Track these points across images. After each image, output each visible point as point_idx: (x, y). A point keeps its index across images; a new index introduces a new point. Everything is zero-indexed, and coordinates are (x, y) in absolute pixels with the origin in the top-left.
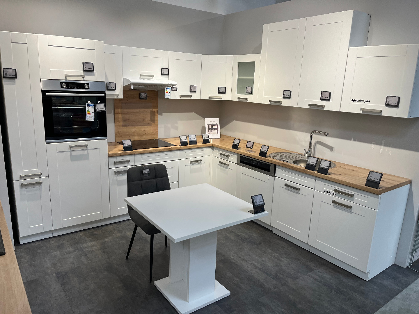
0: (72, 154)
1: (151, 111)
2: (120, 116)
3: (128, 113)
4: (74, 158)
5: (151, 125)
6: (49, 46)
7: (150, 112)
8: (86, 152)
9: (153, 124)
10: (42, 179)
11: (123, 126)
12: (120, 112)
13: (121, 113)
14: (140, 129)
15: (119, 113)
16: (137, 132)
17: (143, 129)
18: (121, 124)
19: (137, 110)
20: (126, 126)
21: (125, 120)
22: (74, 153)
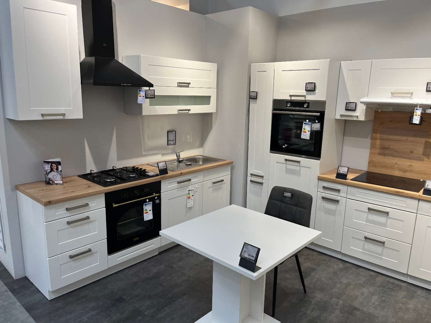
0: (287, 167)
1: (426, 142)
2: (378, 142)
3: (389, 139)
4: (288, 171)
5: (423, 160)
6: (282, 71)
7: (424, 142)
8: (298, 168)
9: (426, 159)
10: (264, 181)
11: (380, 154)
12: (378, 138)
13: (380, 139)
14: (405, 163)
15: (376, 139)
16: (398, 165)
17: (409, 163)
18: (377, 151)
19: (404, 138)
20: (384, 155)
21: (383, 148)
22: (288, 167)
